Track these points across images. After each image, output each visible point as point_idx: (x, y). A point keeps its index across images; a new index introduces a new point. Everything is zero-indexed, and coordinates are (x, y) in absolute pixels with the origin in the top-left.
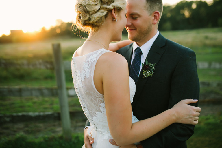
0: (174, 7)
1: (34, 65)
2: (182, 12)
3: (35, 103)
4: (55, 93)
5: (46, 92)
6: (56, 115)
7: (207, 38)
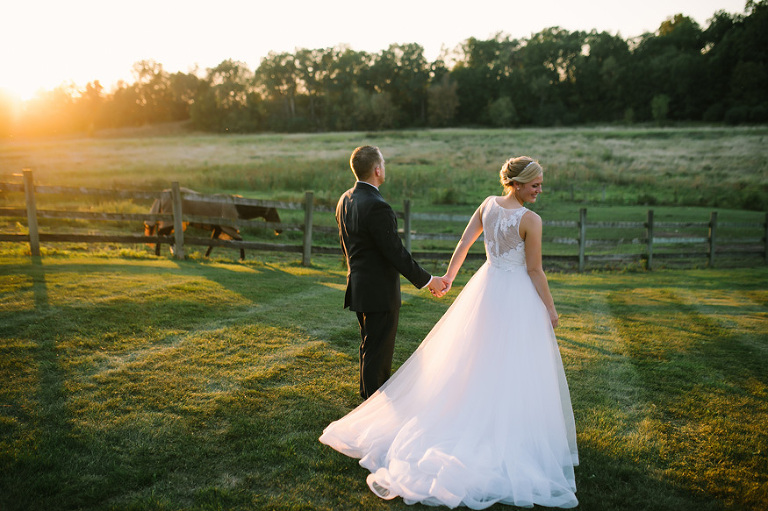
2: (550, 66)
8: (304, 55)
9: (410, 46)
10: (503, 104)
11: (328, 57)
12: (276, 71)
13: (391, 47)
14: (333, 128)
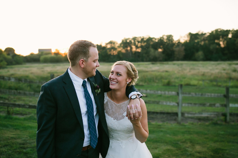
8: (134, 39)
9: (169, 35)
10: (200, 54)
11: (142, 39)
12: (126, 44)
13: (163, 36)
14: (143, 61)
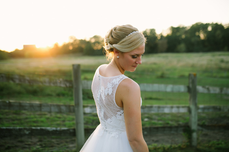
0: (188, 28)
1: (55, 83)
2: (197, 34)
3: (48, 119)
4: (72, 110)
5: (63, 108)
6: (71, 131)
7: (222, 61)
